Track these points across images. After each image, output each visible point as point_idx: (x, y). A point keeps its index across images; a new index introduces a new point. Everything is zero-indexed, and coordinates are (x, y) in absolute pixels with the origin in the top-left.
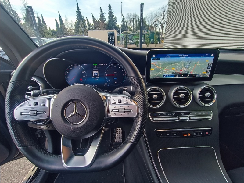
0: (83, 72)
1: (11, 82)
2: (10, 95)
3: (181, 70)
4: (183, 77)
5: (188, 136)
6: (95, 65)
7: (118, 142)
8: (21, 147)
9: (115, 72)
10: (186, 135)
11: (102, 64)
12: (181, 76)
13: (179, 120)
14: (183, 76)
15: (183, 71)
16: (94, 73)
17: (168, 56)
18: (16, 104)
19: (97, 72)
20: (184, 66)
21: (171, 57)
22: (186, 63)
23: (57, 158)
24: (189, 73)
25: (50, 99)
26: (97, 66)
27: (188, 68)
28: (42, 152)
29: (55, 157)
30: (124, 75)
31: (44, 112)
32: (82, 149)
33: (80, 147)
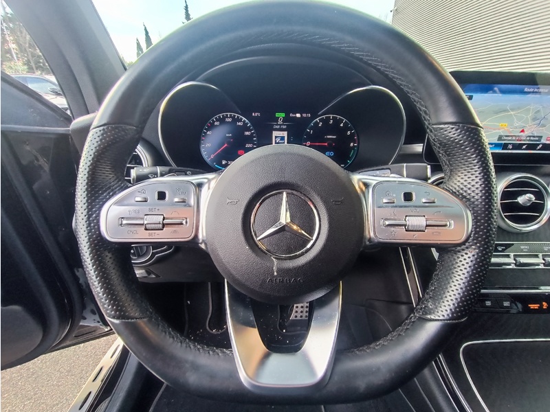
0: (247, 133)
1: (94, 129)
2: (92, 164)
3: (523, 131)
4: (524, 149)
5: (540, 310)
6: (281, 115)
7: (299, 318)
8: (118, 318)
9: (329, 137)
10: (536, 306)
11: (298, 115)
12: (519, 147)
13: (515, 264)
14: (524, 147)
15: (527, 133)
16: (276, 137)
17: (496, 89)
18: (105, 191)
19: (285, 134)
20: (534, 119)
21: (503, 92)
22: (538, 111)
23: (216, 356)
24: (543, 141)
25: (200, 185)
26: (285, 120)
27: (544, 126)
28: (173, 338)
29: (211, 352)
30: (352, 144)
31: (184, 222)
32: (211, 331)
33: (208, 328)
